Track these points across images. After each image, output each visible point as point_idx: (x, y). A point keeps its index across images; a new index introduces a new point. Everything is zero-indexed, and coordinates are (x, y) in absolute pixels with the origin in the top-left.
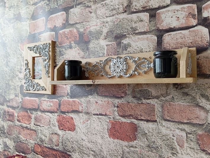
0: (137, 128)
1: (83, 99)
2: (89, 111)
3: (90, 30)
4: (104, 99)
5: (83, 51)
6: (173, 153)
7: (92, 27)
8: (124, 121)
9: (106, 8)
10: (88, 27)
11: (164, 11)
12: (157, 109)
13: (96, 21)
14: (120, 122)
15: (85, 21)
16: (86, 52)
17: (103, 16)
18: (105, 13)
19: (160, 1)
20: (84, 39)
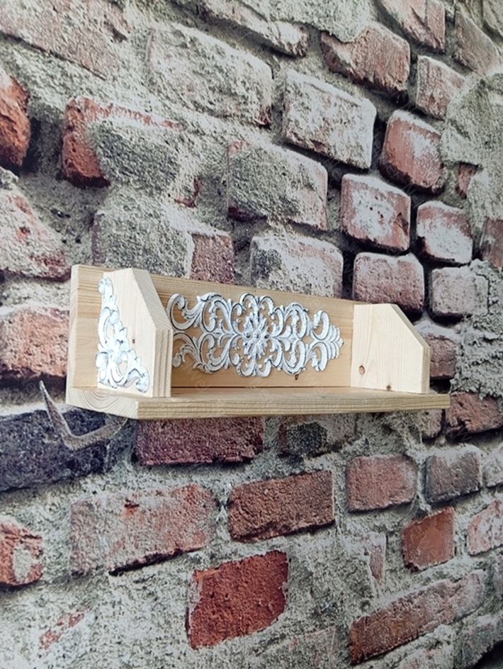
0: (287, 564)
1: (40, 504)
2: (84, 563)
3: (107, 126)
4: (172, 479)
5: (57, 226)
6: (364, 604)
7: (119, 117)
8: (249, 556)
9: (194, 63)
10: (93, 100)
11: (357, 183)
12: (337, 483)
13: (142, 93)
14: (236, 564)
15: (81, 61)
16: (76, 234)
17: (182, 94)
18: (191, 83)
19: (351, 146)
20: (70, 161)
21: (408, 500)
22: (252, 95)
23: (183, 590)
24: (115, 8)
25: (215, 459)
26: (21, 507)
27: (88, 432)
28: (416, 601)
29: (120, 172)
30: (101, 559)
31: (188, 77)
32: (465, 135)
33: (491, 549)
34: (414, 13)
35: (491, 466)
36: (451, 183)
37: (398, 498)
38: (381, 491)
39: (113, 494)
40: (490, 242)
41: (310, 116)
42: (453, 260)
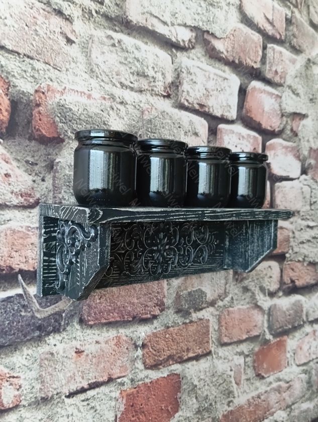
0: (181, 381)
1: (19, 355)
2: (49, 391)
3: (62, 102)
4: (106, 333)
5: (29, 171)
6: (229, 402)
7: (71, 95)
8: (156, 378)
9: (120, 56)
10: (53, 85)
11: (227, 130)
12: (213, 326)
13: (85, 79)
14: (147, 384)
15: (45, 60)
16: (42, 176)
17: (112, 78)
18: (118, 71)
19: (223, 106)
20: (37, 127)
21: (258, 334)
22: (159, 76)
23: (113, 403)
24: (68, 22)
25: (134, 318)
26: (7, 358)
27: (50, 306)
28: (262, 397)
29: (71, 133)
30: (60, 388)
31: (116, 66)
32: (298, 95)
33: (310, 361)
34: (265, 16)
35: (312, 307)
36: (288, 127)
37: (251, 333)
38: (241, 329)
39: (67, 345)
40: (312, 164)
41: (197, 87)
42: (289, 176)
